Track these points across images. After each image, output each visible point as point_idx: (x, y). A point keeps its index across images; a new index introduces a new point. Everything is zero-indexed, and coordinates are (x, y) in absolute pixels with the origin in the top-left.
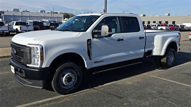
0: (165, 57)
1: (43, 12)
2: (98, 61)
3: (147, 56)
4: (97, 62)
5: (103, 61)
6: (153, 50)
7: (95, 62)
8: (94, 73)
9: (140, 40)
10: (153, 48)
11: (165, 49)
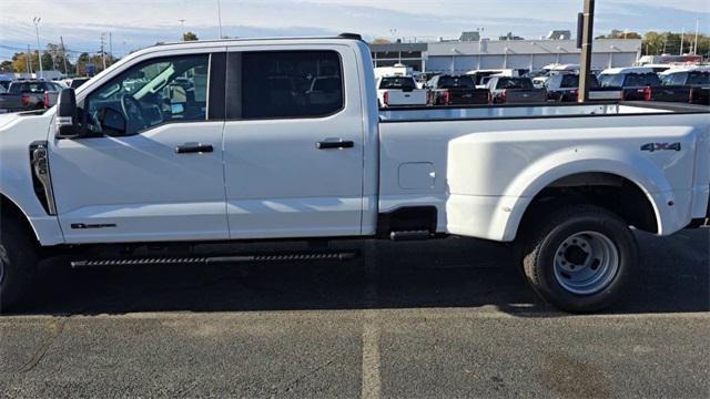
0: (530, 252)
1: (562, 37)
2: (87, 223)
3: (393, 234)
4: (84, 226)
5: (114, 225)
6: (444, 205)
7: (74, 226)
8: (73, 264)
9: (324, 151)
10: (446, 198)
11: (511, 208)
